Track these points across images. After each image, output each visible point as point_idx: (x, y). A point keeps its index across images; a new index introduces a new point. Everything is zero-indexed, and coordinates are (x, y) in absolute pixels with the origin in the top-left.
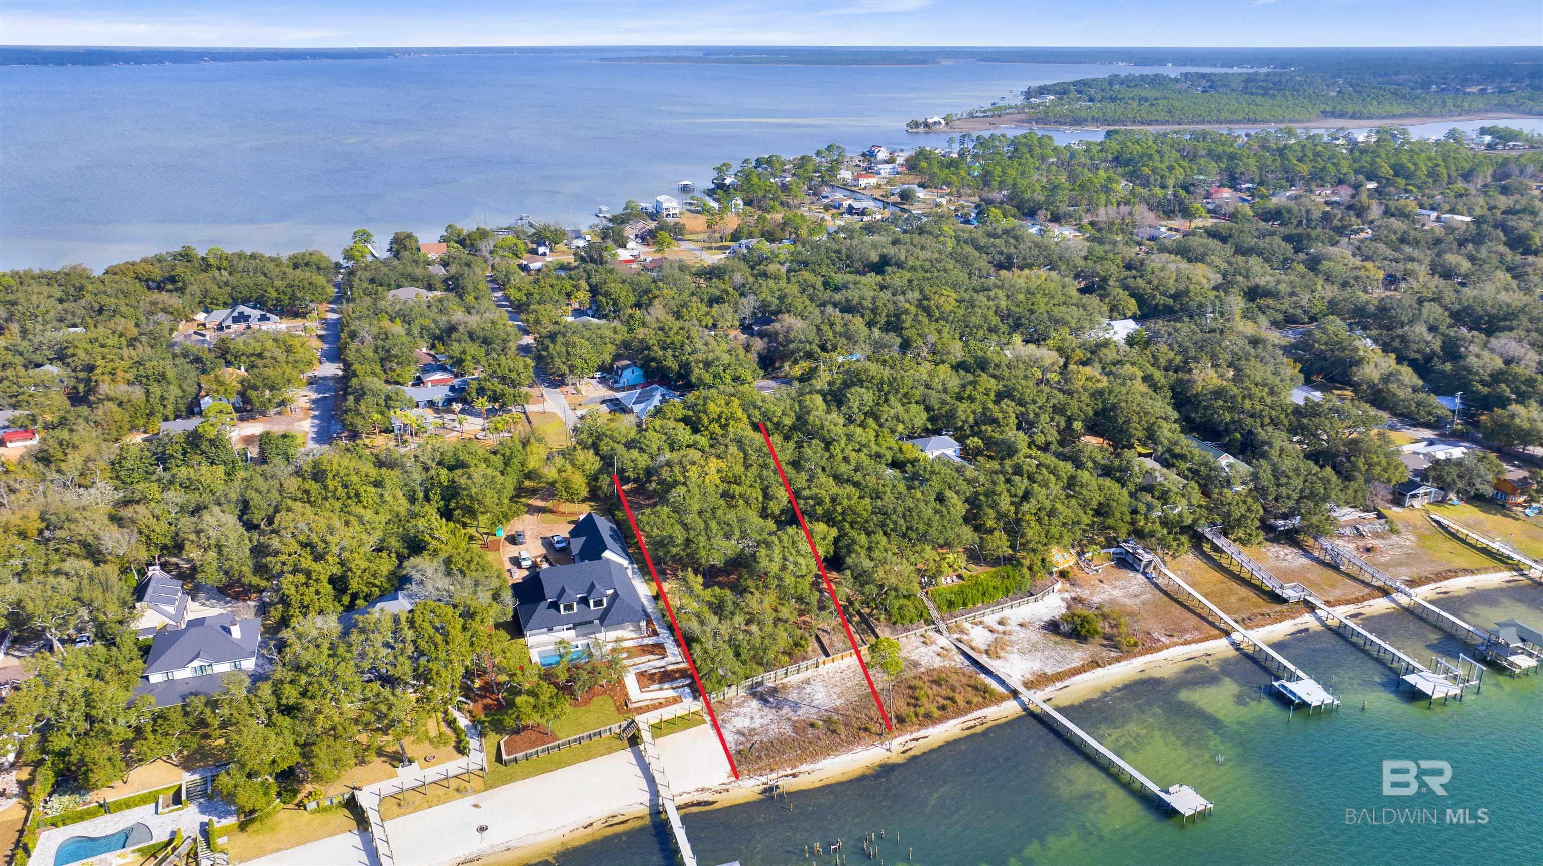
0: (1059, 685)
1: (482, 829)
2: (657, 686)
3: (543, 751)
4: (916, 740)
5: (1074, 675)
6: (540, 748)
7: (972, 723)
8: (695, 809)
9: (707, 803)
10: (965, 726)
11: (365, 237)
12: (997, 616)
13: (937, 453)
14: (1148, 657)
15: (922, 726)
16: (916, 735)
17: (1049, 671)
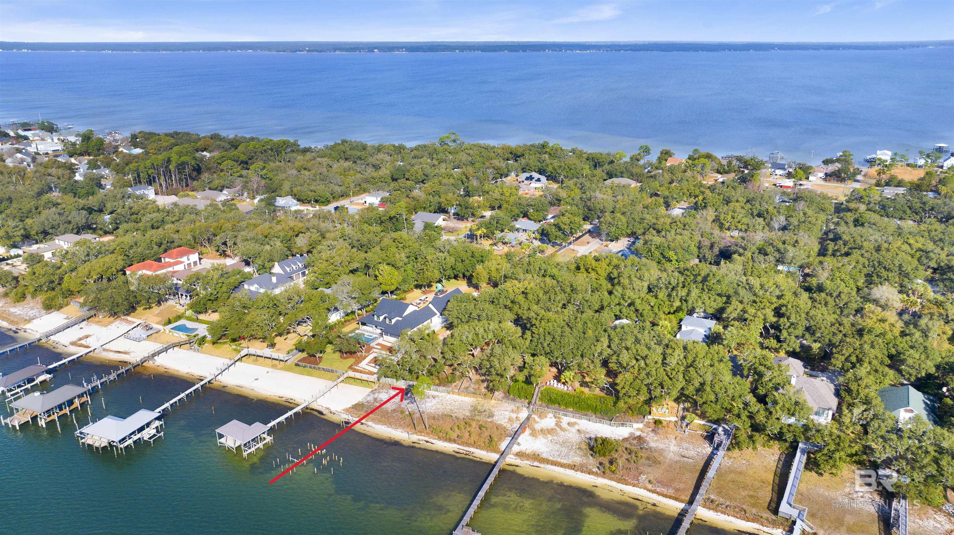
0: (536, 464)
1: (257, 379)
2: (373, 365)
3: (311, 367)
4: (427, 442)
5: (552, 464)
6: (309, 365)
7: (462, 451)
8: (316, 413)
9: (321, 413)
10: (457, 450)
11: (647, 151)
12: (573, 420)
13: (690, 328)
14: (613, 484)
15: (439, 438)
16: (431, 440)
17: (544, 456)
